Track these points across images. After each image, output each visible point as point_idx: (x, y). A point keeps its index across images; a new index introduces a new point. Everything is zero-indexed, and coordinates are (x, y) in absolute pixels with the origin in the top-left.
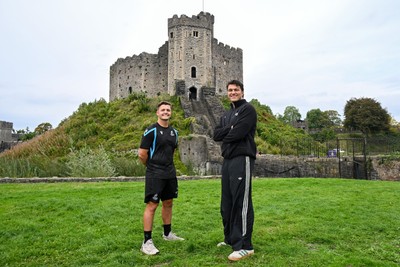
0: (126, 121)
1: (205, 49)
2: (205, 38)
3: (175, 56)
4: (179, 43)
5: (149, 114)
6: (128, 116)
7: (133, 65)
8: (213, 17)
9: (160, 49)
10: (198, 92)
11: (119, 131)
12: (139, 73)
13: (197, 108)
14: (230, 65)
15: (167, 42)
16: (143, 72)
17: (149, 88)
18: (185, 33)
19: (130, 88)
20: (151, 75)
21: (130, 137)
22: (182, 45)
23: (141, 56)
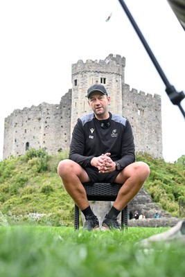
0: (23, 182)
2: (114, 85)
3: (78, 104)
4: (84, 91)
5: (49, 174)
6: (25, 177)
7: (31, 116)
8: (124, 58)
9: (62, 98)
11: (16, 192)
12: (38, 126)
14: (146, 115)
15: (70, 91)
16: (43, 125)
17: (49, 144)
18: (91, 80)
19: (28, 144)
20: (52, 128)
21: (27, 200)
23: (40, 107)
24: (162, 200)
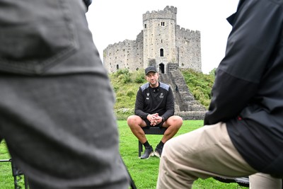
0: (116, 89)
1: (170, 35)
2: (170, 26)
3: (148, 41)
4: (151, 31)
5: (131, 84)
6: (117, 86)
7: (119, 49)
8: (176, 8)
9: (138, 36)
10: (165, 67)
12: (123, 55)
13: (164, 79)
14: (191, 44)
15: (142, 31)
16: (126, 54)
17: (131, 65)
18: (155, 23)
19: (117, 66)
20: (132, 56)
21: (119, 100)
22: (153, 33)
23: (124, 42)
24: (201, 98)
